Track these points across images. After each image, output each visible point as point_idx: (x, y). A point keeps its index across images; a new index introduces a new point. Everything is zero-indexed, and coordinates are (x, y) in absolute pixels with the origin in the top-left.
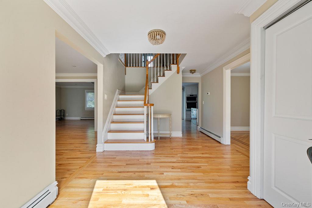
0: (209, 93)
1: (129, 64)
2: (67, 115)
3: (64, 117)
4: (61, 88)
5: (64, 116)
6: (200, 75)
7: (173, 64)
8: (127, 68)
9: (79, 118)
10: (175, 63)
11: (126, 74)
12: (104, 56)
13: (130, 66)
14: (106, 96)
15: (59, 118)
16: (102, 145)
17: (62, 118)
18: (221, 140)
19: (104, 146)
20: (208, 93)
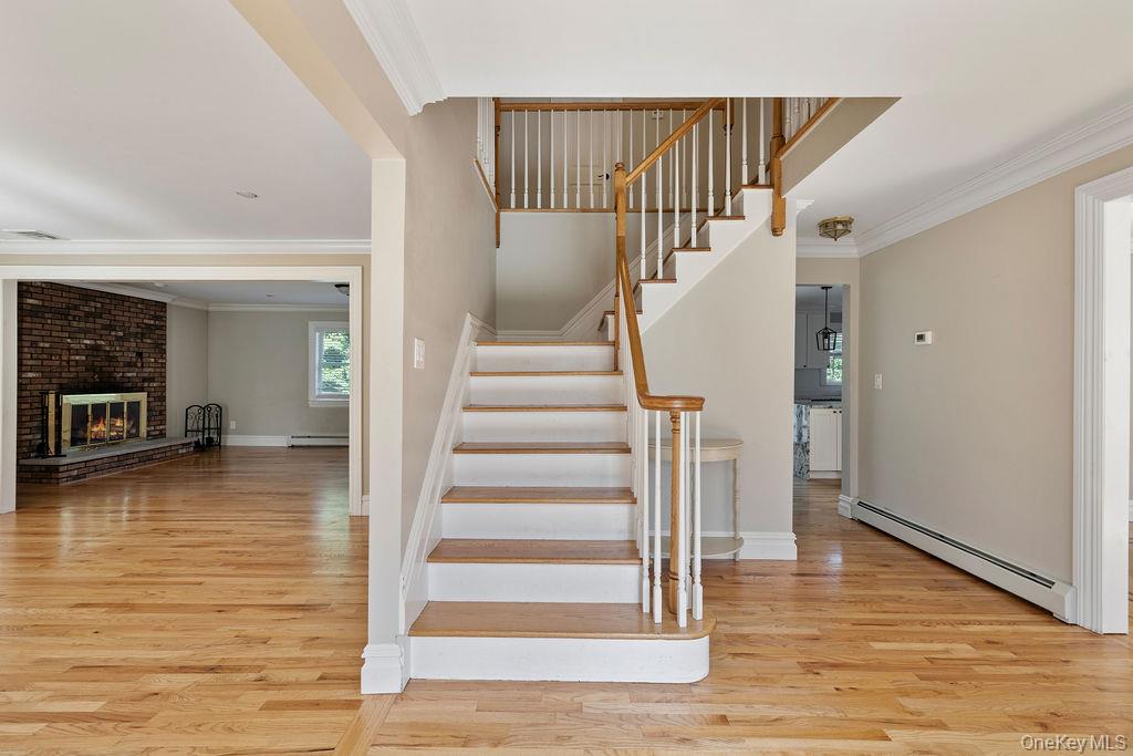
0: (929, 336)
1: (513, 196)
2: (233, 425)
3: (219, 434)
4: (207, 312)
5: (219, 430)
6: (855, 251)
7: (754, 183)
8: (503, 214)
9: (281, 441)
10: (762, 181)
11: (498, 245)
12: (414, 109)
13: (520, 206)
14: (419, 349)
15: (197, 443)
16: (395, 649)
17: (210, 440)
18: (1061, 600)
19: (406, 655)
20: (921, 337)
